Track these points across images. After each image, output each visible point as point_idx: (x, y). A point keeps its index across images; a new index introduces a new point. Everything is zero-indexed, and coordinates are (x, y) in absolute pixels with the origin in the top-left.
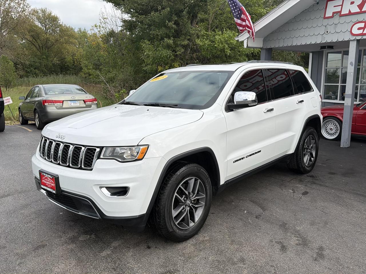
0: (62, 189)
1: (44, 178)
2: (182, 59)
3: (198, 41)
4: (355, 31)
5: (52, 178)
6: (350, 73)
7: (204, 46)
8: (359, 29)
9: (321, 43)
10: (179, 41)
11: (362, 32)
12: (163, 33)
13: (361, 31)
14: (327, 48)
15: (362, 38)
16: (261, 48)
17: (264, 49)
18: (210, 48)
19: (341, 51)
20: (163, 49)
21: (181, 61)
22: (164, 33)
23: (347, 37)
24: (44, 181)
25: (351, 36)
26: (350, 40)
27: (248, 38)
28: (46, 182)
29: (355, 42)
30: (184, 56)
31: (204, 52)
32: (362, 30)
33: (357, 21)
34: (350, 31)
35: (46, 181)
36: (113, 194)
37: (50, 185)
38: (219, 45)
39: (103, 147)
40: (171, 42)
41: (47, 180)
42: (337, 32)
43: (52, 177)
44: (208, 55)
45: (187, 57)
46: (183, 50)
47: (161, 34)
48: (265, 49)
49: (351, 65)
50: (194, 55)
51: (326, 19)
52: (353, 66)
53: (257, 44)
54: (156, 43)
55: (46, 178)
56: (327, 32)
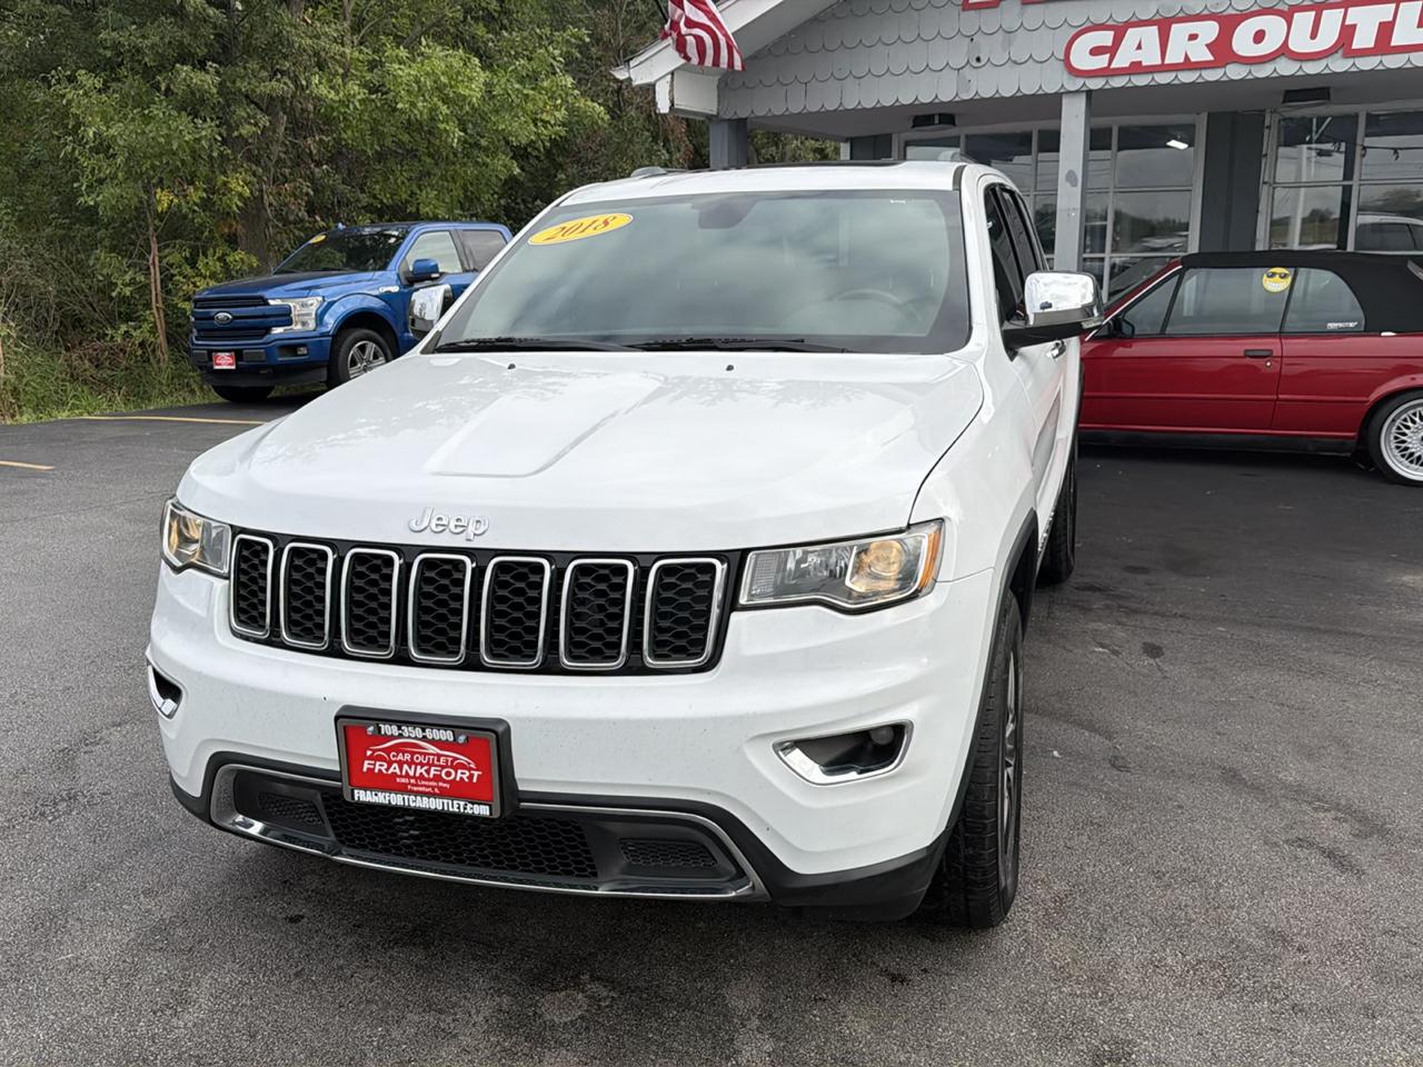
0: (521, 787)
1: (388, 750)
2: (253, 158)
3: (319, 86)
4: (1082, 59)
5: (467, 739)
6: (1069, 210)
7: (348, 106)
8: (1096, 51)
9: (957, 99)
10: (242, 78)
11: (1106, 65)
12: (166, 41)
13: (1101, 61)
14: (937, 121)
15: (1107, 87)
16: (709, 117)
17: (724, 120)
18: (370, 116)
19: (959, 137)
20: (174, 113)
21: (254, 167)
22: (170, 43)
23: (1051, 80)
24: (380, 767)
25: (1066, 75)
26: (1062, 91)
27: (672, 73)
28: (395, 768)
29: (1081, 102)
30: (264, 146)
31: (349, 132)
32: (1108, 56)
33: (1088, 24)
34: (1062, 58)
35: (401, 764)
36: (835, 766)
37: (437, 778)
38: (413, 105)
39: (745, 552)
40: (207, 80)
41: (408, 757)
42: (1015, 62)
43: (462, 739)
44: (366, 145)
45: (277, 150)
46: (264, 120)
47: (153, 46)
48: (729, 120)
49: (1068, 185)
50: (309, 141)
51: (973, 12)
52: (1076, 185)
53: (698, 99)
54: (132, 84)
55: (399, 748)
56: (978, 60)
